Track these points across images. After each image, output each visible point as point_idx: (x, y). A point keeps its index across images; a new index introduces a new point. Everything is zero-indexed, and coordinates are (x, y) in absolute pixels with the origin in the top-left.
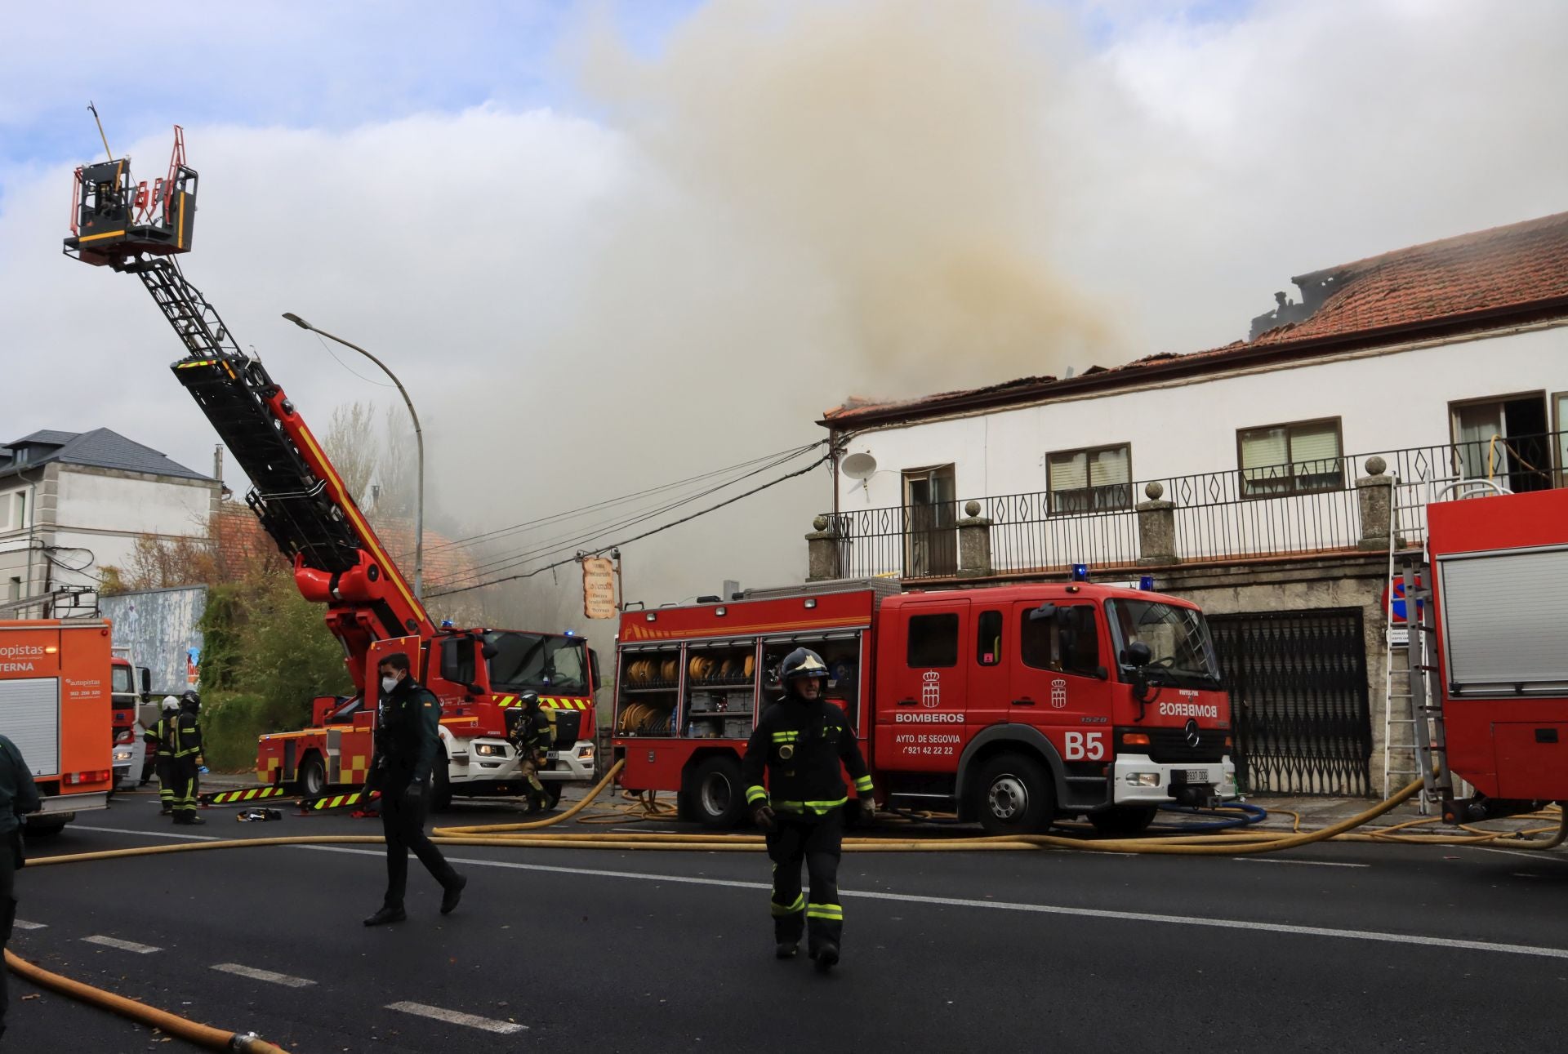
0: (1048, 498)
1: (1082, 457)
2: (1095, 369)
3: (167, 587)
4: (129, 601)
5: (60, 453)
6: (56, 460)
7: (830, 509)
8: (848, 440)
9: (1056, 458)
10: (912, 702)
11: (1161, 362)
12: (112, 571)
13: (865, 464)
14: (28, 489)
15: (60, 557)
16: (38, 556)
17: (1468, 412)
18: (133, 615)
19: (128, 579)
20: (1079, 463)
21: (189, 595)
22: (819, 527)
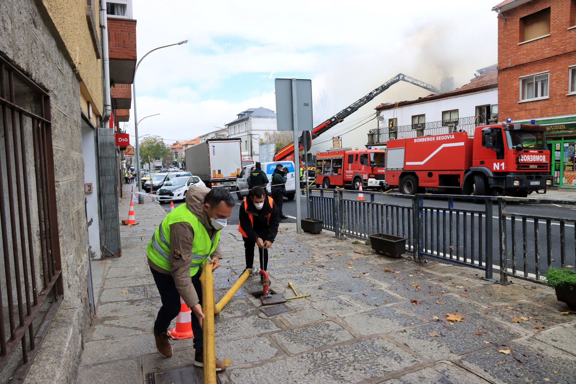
0: (412, 126)
1: (418, 117)
2: (420, 98)
3: (271, 143)
4: (264, 146)
5: (252, 114)
6: (251, 116)
7: (377, 127)
8: (380, 112)
9: (413, 117)
10: (348, 170)
11: (431, 96)
12: (261, 139)
13: (382, 119)
14: (246, 122)
15: (253, 136)
16: (249, 136)
17: (479, 109)
18: (265, 149)
19: (264, 141)
20: (417, 118)
21: (274, 145)
22: (370, 132)
